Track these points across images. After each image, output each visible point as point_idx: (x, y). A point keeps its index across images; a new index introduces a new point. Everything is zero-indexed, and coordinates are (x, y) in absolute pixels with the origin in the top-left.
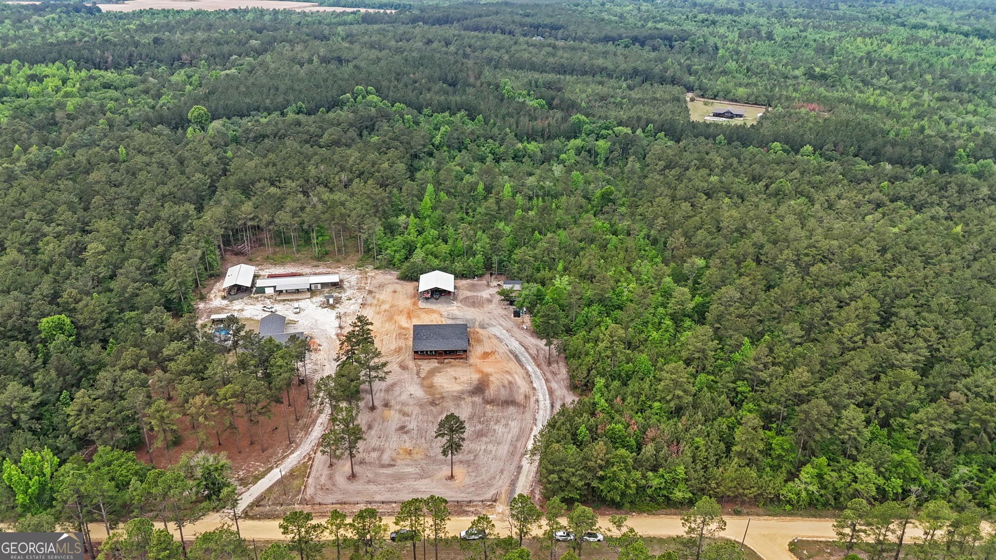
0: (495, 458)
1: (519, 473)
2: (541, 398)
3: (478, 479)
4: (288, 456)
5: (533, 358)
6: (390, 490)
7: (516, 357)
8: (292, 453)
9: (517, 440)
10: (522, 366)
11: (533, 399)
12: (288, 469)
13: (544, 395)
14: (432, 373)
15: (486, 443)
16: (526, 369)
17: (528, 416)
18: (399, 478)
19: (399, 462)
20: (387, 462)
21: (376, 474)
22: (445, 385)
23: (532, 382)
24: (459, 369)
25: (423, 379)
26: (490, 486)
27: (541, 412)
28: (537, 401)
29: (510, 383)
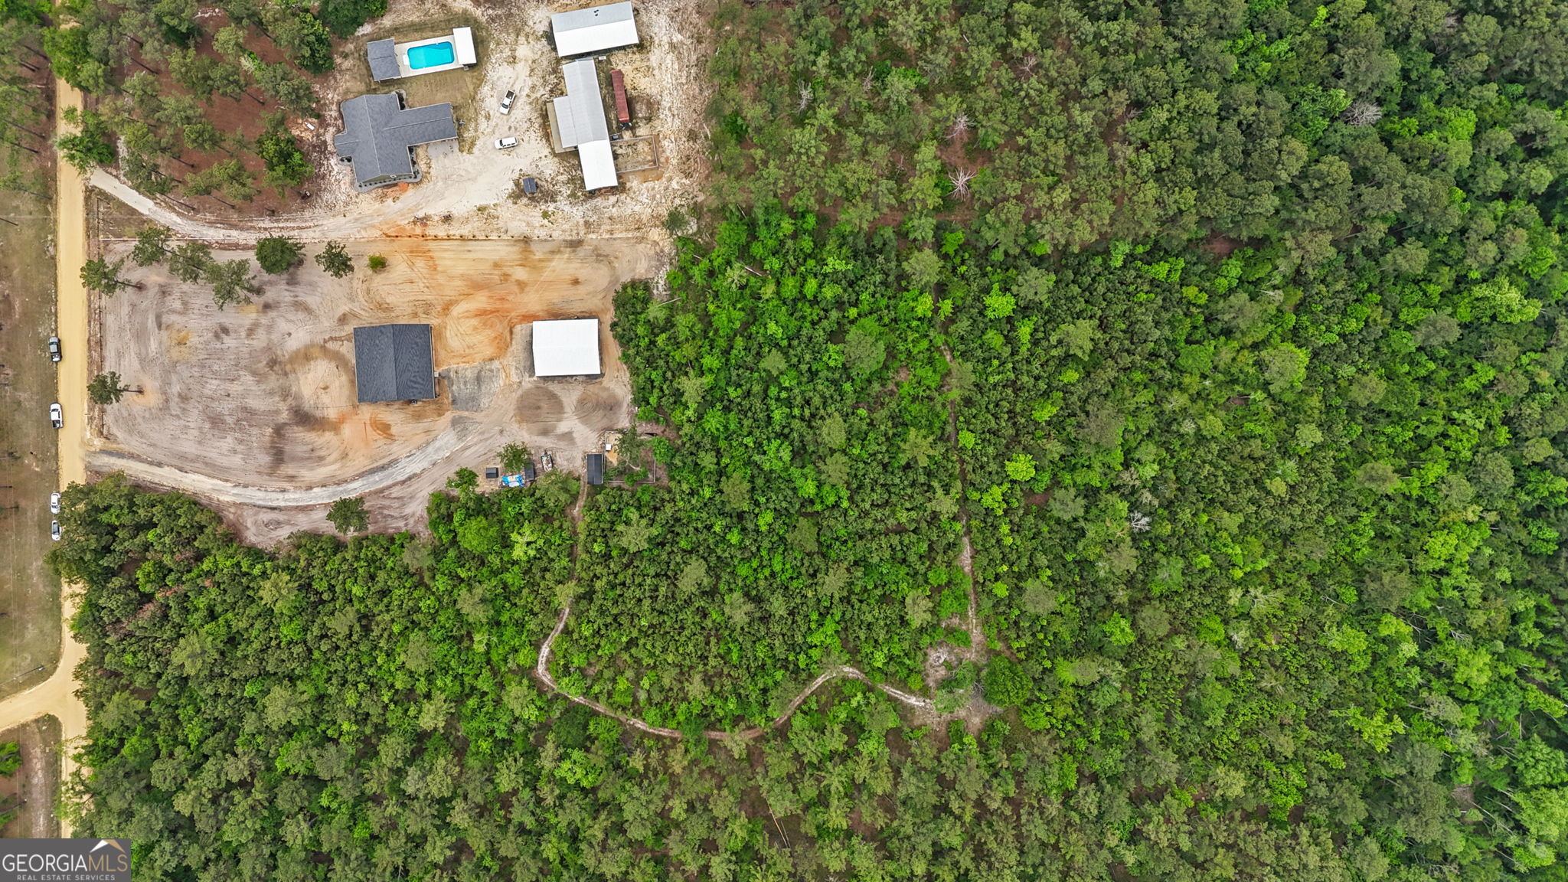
0: (174, 437)
1: (151, 463)
2: (287, 496)
3: (140, 420)
4: (174, 210)
5: (382, 491)
6: (121, 329)
7: (383, 468)
8: (179, 214)
9: (206, 464)
10: (361, 475)
11: (286, 485)
12: (152, 216)
13: (296, 500)
14: (338, 359)
15: (200, 428)
16: (353, 479)
17: (254, 478)
18: (140, 336)
19: (164, 334)
20: (164, 319)
21: (146, 311)
22: (310, 376)
23: (324, 486)
24: (346, 392)
25: (323, 347)
26: (130, 432)
27: (261, 494)
28: (284, 491)
29: (321, 458)
